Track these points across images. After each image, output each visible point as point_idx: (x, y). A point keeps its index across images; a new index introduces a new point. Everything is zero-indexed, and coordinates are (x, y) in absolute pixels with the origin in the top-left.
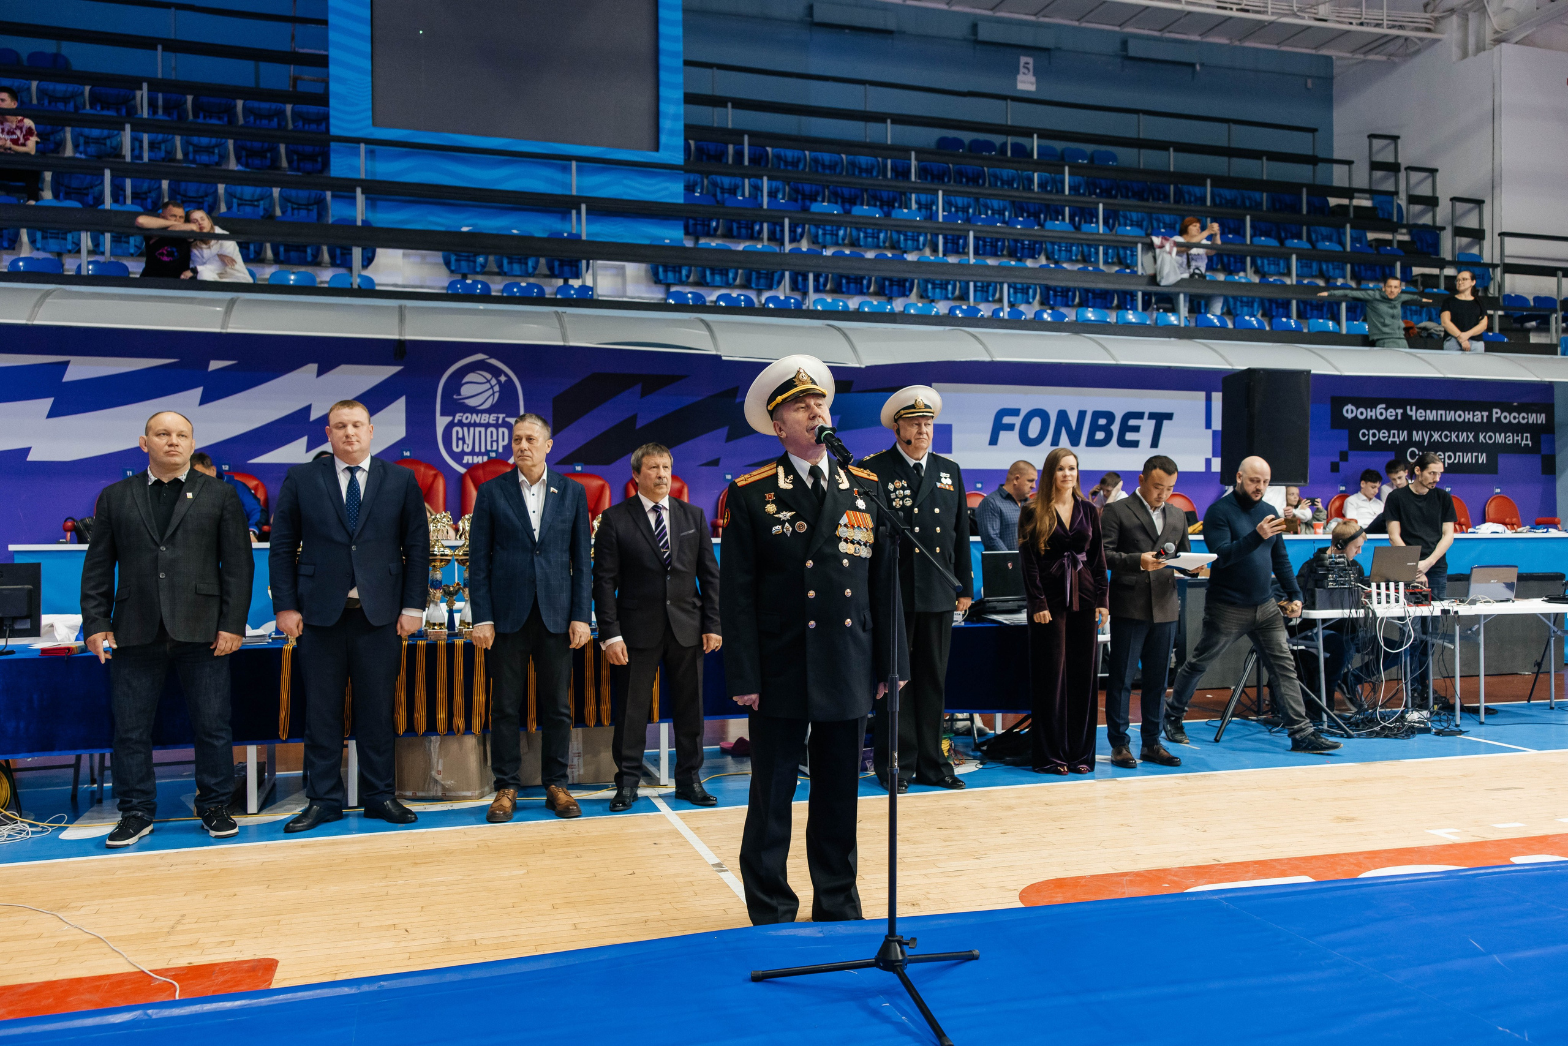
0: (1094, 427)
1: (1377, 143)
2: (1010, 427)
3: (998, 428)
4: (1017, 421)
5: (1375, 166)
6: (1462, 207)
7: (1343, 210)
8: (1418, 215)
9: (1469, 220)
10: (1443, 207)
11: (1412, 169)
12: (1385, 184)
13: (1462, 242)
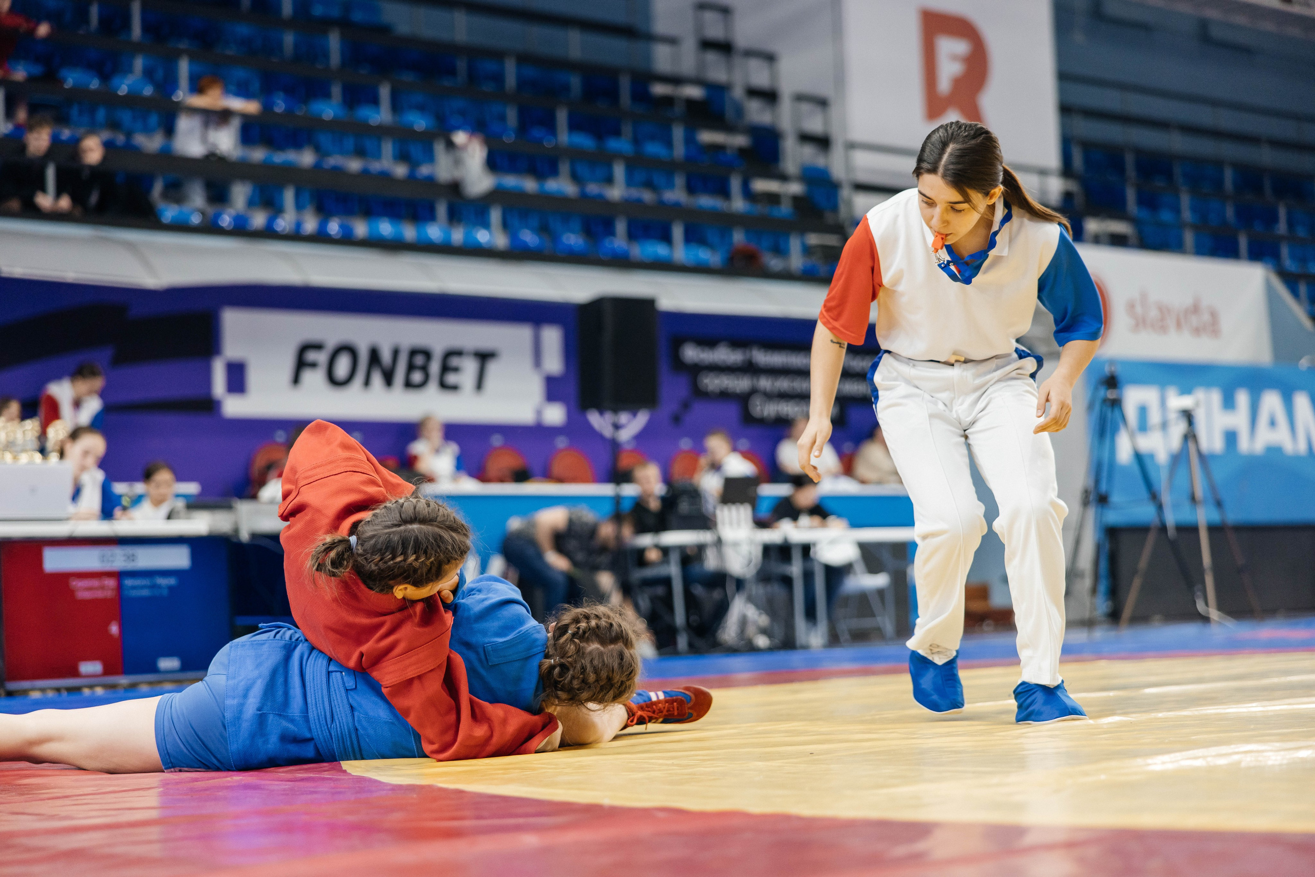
0: (411, 368)
1: (708, 16)
2: (313, 365)
3: (301, 365)
4: (321, 357)
6: (805, 107)
7: (668, 101)
8: (757, 113)
9: (815, 124)
10: (786, 106)
11: (750, 53)
12: (717, 71)
13: (808, 154)
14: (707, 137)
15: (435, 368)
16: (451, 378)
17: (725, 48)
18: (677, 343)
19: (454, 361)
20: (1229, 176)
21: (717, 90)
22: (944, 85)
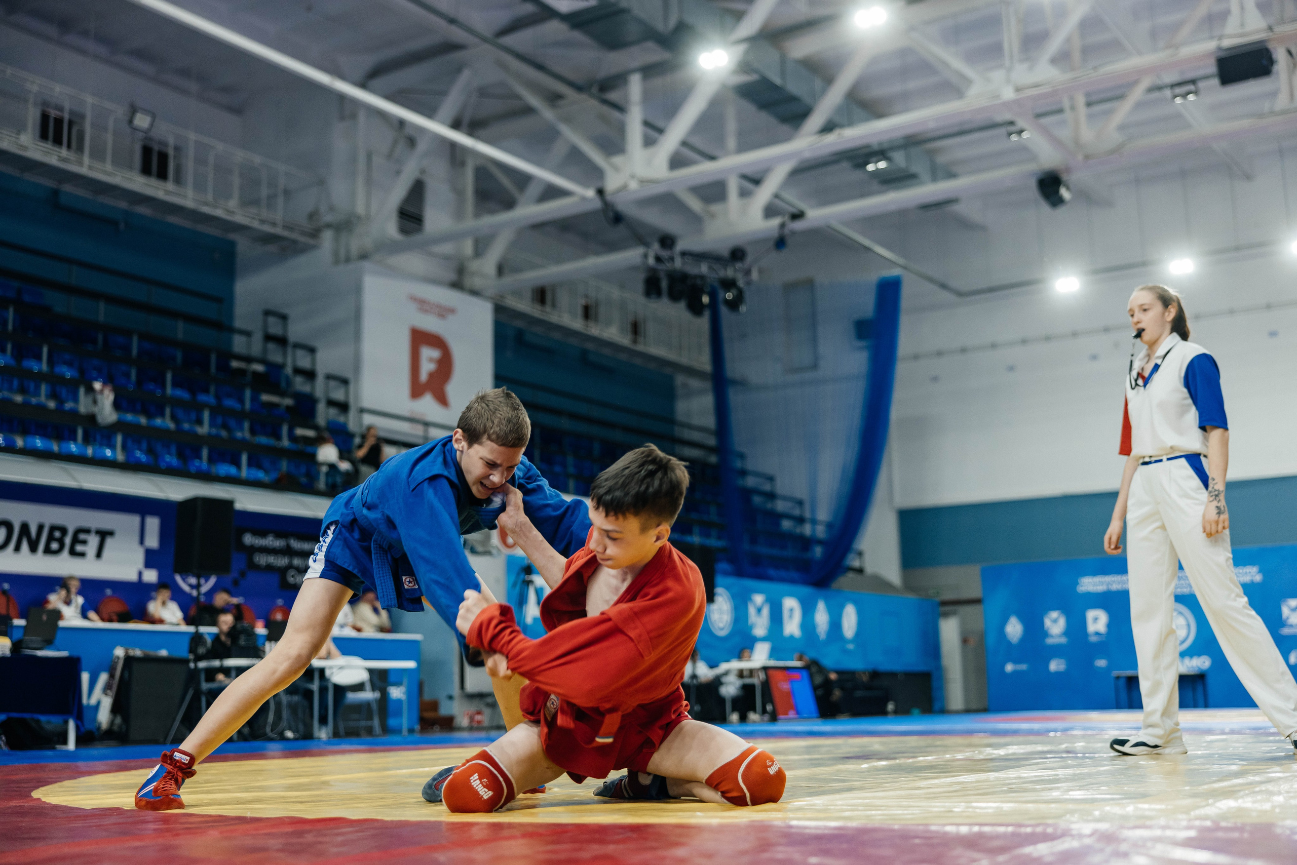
0: (50, 538)
1: (271, 320)
5: (269, 338)
6: (332, 383)
7: (242, 372)
8: (300, 385)
9: (338, 395)
10: (320, 381)
11: (297, 346)
12: (275, 356)
13: (333, 412)
14: (265, 397)
15: (68, 540)
16: (79, 548)
17: (282, 341)
18: (241, 532)
19: (82, 536)
20: (597, 447)
21: (275, 369)
22: (424, 377)
